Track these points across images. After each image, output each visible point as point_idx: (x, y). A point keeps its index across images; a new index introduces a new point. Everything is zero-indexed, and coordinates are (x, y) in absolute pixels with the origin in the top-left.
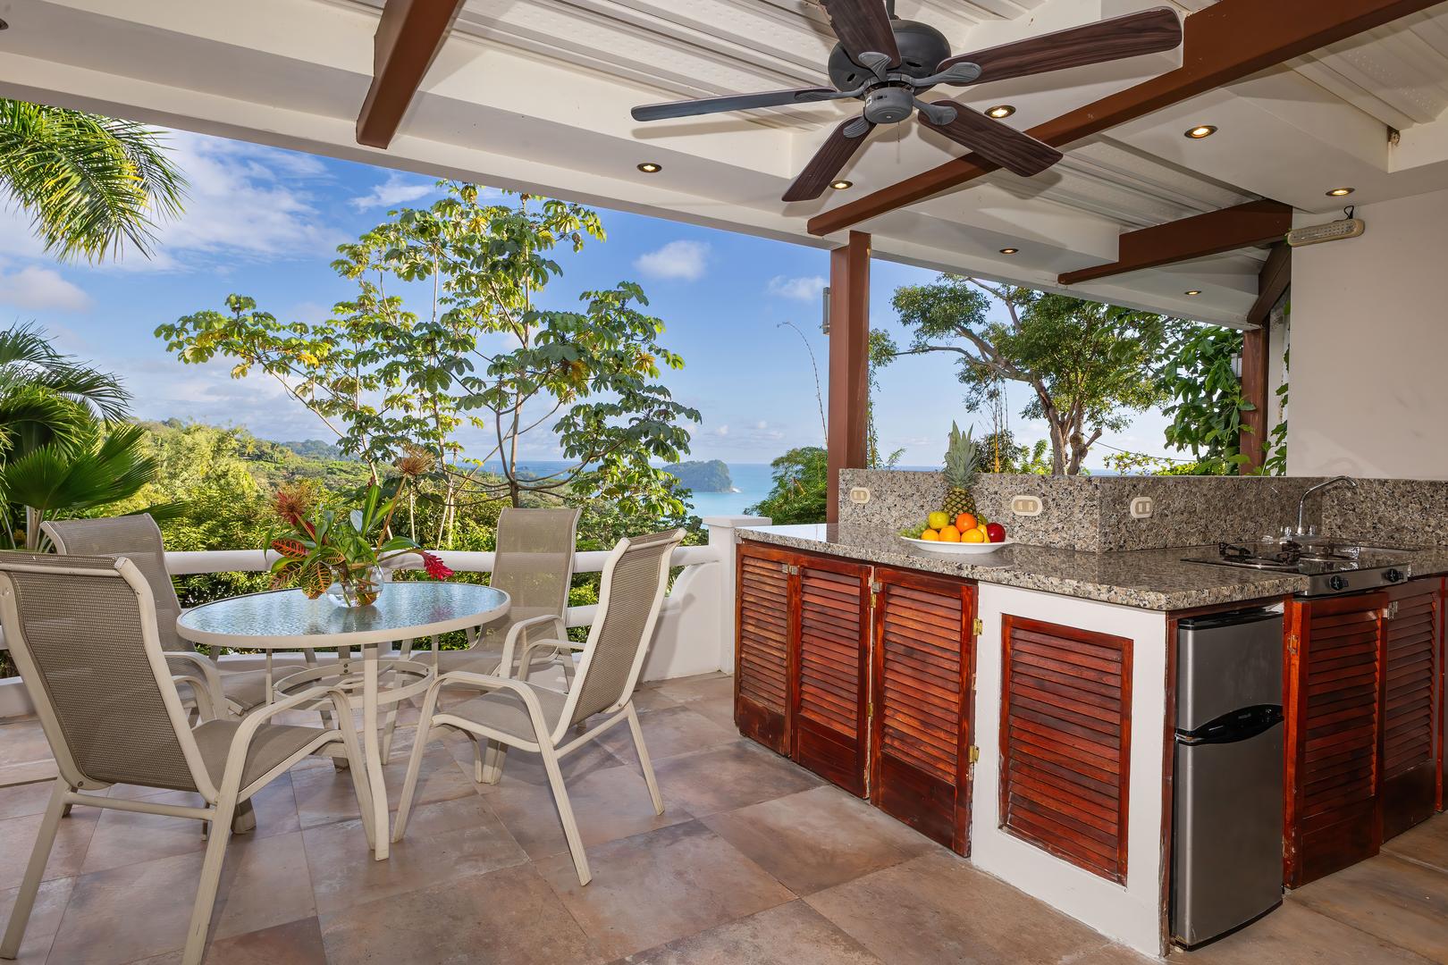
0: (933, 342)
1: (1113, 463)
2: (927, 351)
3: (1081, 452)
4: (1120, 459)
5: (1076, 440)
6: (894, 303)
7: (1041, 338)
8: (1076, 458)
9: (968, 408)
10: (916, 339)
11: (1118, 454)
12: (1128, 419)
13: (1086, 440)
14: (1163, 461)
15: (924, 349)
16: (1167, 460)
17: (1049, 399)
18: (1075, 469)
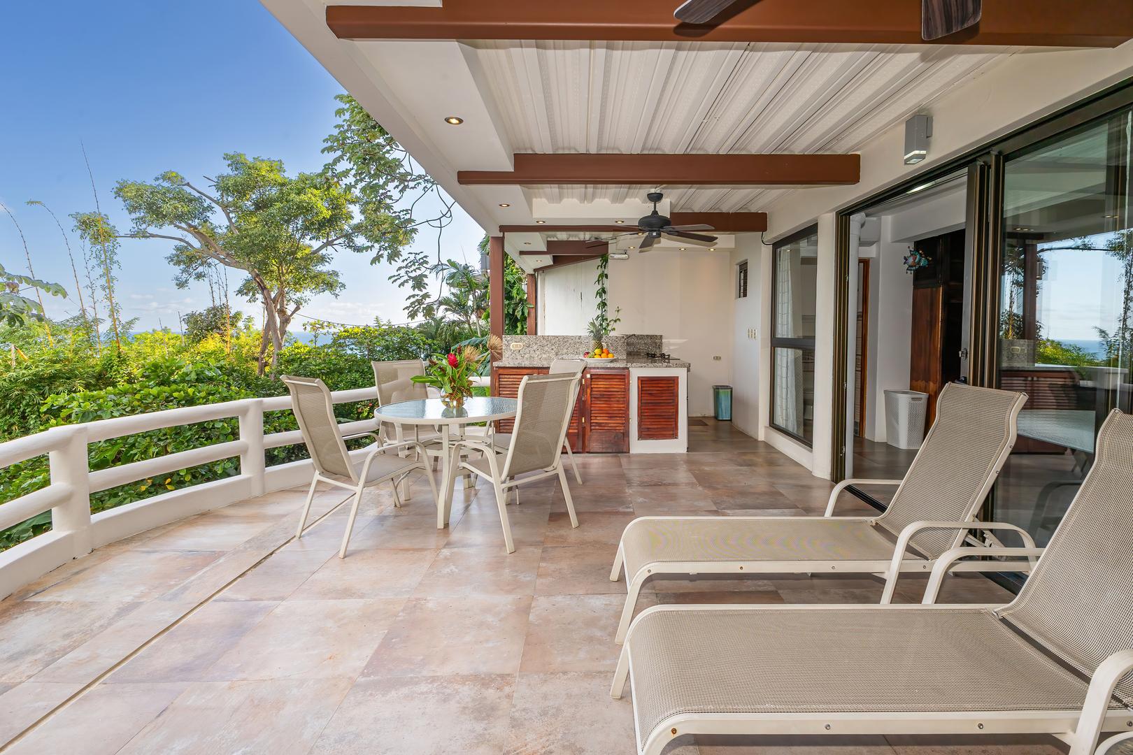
0: (152, 230)
1: (309, 328)
2: (148, 237)
3: (286, 321)
4: (313, 326)
5: (282, 312)
6: (116, 193)
7: (263, 241)
8: (283, 326)
9: (177, 285)
10: (135, 226)
11: (312, 321)
12: (307, 298)
13: (289, 313)
14: (340, 325)
15: (145, 235)
16: (342, 325)
17: (263, 283)
18: (283, 332)
